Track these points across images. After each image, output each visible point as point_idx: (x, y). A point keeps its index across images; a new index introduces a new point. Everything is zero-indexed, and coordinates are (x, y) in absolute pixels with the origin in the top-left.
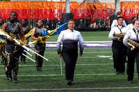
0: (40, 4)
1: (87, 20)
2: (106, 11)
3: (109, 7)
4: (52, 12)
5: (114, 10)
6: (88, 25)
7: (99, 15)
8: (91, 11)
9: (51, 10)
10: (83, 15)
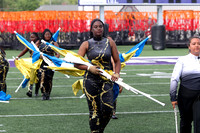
0: (70, 14)
1: (125, 32)
2: (146, 21)
3: (150, 17)
4: (83, 23)
5: (156, 21)
6: (126, 38)
7: (138, 26)
8: (129, 21)
9: (82, 21)
10: (120, 26)
